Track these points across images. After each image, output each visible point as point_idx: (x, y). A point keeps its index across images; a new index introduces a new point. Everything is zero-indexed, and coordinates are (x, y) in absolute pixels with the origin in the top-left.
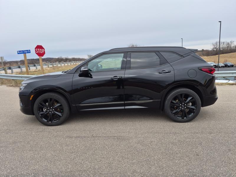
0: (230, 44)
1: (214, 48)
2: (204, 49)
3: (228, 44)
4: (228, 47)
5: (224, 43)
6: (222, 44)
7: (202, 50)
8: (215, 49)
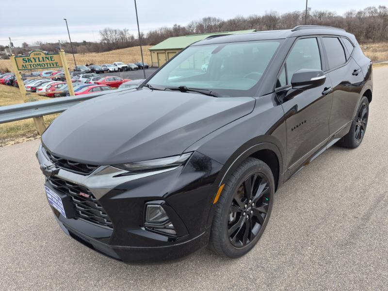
0: (124, 33)
1: (103, 40)
2: (87, 41)
3: (122, 33)
4: (122, 39)
5: (116, 31)
6: (114, 34)
7: (82, 41)
8: (106, 42)
